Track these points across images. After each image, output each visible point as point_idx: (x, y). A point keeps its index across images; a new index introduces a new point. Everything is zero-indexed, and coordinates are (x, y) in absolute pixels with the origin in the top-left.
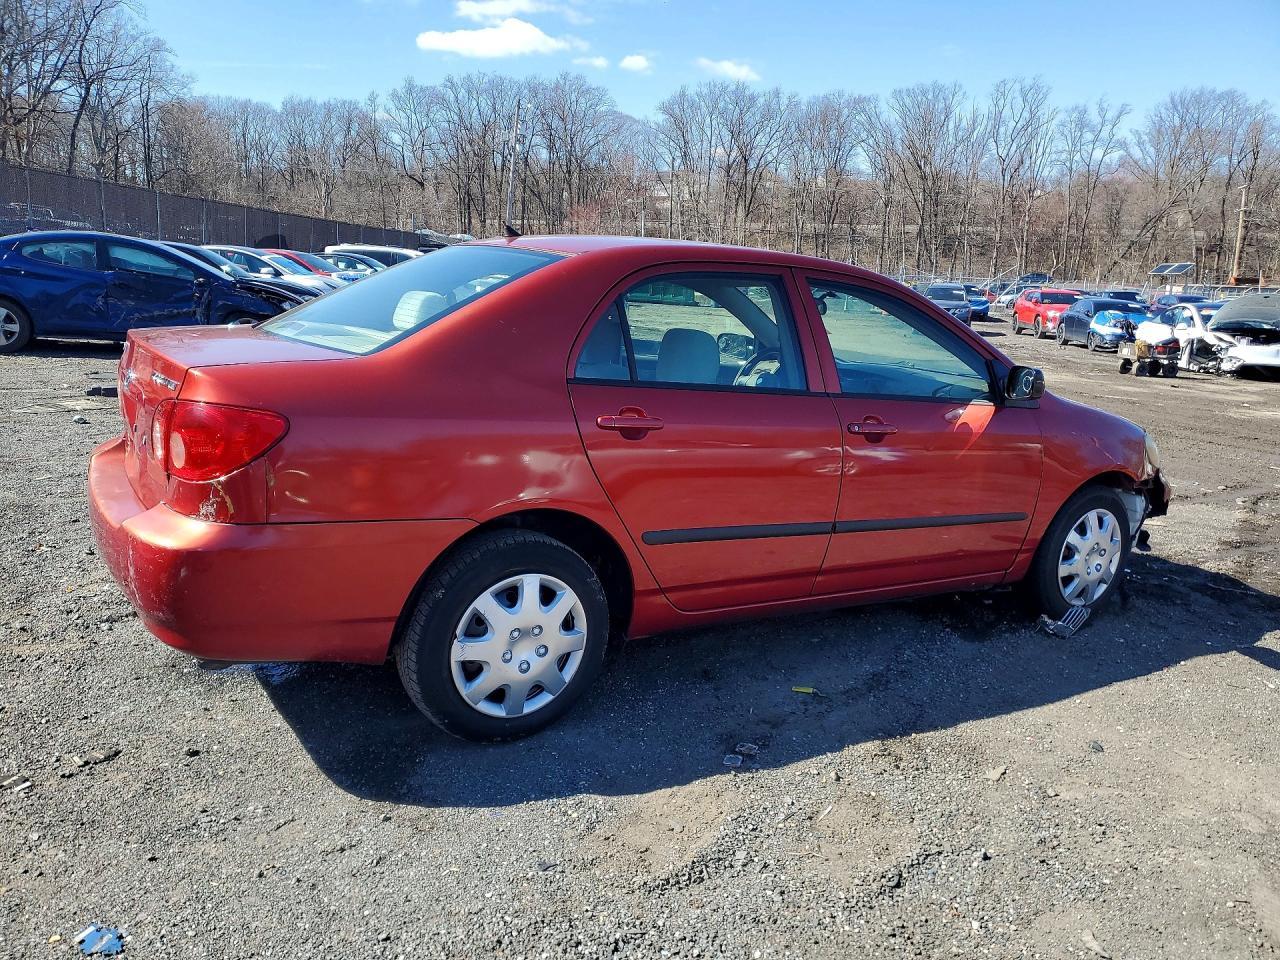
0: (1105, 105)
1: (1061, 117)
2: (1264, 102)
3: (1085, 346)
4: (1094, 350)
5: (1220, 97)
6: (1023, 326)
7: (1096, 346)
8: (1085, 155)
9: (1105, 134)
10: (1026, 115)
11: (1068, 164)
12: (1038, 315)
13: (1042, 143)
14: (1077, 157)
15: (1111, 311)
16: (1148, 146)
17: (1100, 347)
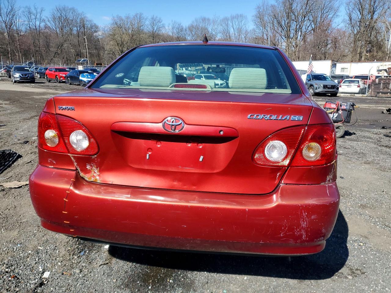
0: (36, 7)
1: (22, 9)
2: (83, 12)
3: (79, 85)
4: (83, 86)
5: (70, 9)
6: (51, 80)
7: (83, 84)
8: (34, 23)
9: (38, 16)
10: (10, 7)
11: (28, 25)
12: (56, 76)
13: (17, 17)
14: (31, 23)
15: (85, 74)
16: (52, 22)
17: (85, 85)
